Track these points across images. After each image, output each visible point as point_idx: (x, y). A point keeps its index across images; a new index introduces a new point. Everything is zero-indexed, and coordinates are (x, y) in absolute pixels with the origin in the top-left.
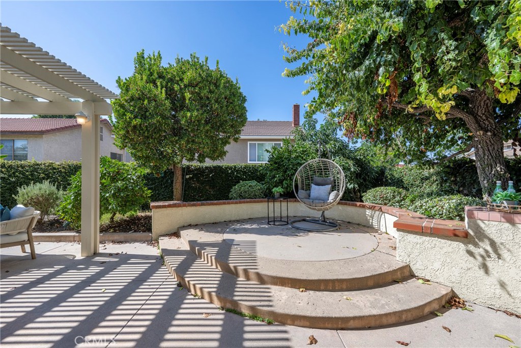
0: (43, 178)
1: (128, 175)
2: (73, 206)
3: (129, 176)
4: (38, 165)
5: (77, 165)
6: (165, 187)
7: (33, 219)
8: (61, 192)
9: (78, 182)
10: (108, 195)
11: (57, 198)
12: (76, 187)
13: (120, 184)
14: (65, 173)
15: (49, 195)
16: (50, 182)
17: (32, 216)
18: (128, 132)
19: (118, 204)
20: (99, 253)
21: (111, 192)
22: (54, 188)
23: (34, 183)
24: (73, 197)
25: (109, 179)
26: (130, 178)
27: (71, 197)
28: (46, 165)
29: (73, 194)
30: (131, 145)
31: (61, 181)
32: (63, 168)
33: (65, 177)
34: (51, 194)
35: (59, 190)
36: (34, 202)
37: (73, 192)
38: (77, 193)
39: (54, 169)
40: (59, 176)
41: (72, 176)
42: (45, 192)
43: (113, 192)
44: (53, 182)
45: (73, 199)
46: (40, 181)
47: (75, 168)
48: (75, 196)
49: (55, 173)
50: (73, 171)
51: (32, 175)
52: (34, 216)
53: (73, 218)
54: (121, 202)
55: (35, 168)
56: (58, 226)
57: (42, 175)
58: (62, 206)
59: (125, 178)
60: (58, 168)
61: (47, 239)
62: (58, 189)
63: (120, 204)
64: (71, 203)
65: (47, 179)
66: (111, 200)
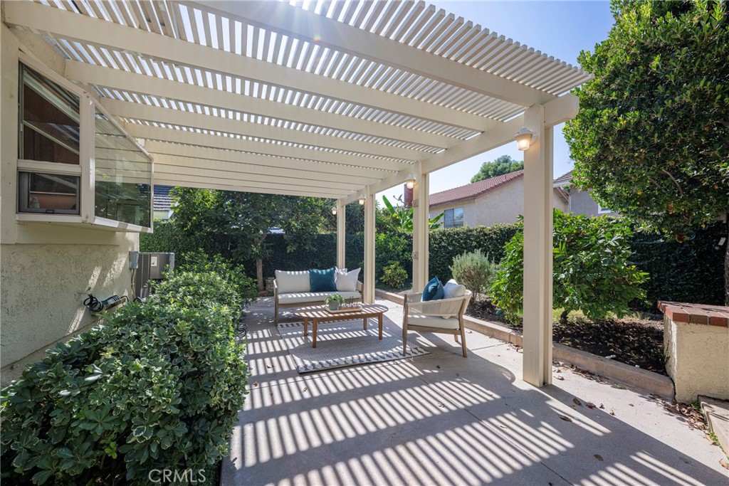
0: (475, 247)
1: (598, 239)
2: (508, 289)
3: (601, 241)
4: (471, 231)
5: (510, 229)
6: (677, 267)
7: (464, 300)
8: (493, 265)
9: (514, 252)
10: (563, 276)
11: (489, 273)
12: (511, 259)
13: (584, 256)
14: (497, 240)
15: (481, 268)
16: (481, 251)
17: (463, 298)
18: (605, 148)
19: (582, 295)
20: (551, 385)
21: (568, 271)
22: (485, 259)
23: (467, 253)
24: (508, 275)
25: (564, 247)
26: (602, 244)
27: (505, 274)
28: (478, 230)
29: (509, 269)
30: (614, 174)
31: (493, 250)
32: (495, 233)
33: (496, 246)
34: (482, 267)
35: (490, 262)
36: (467, 276)
37: (508, 266)
38: (513, 268)
39: (485, 235)
40: (490, 244)
41: (506, 243)
42: (477, 264)
43: (571, 270)
44: (485, 251)
45: (508, 277)
46: (471, 250)
47: (507, 233)
48: (511, 273)
49: (486, 240)
50: (505, 236)
51: (465, 243)
52: (466, 297)
53: (508, 305)
54: (587, 293)
55: (468, 235)
56: (490, 311)
57: (474, 243)
58: (494, 286)
59: (592, 245)
60: (489, 234)
61: (479, 329)
62: (490, 260)
63: (586, 296)
64: (506, 283)
65: (479, 249)
66: (569, 288)
